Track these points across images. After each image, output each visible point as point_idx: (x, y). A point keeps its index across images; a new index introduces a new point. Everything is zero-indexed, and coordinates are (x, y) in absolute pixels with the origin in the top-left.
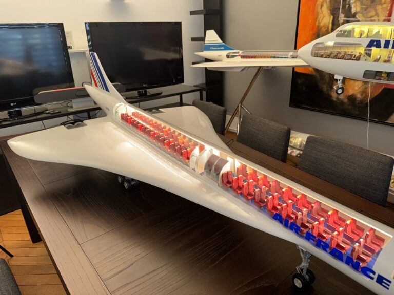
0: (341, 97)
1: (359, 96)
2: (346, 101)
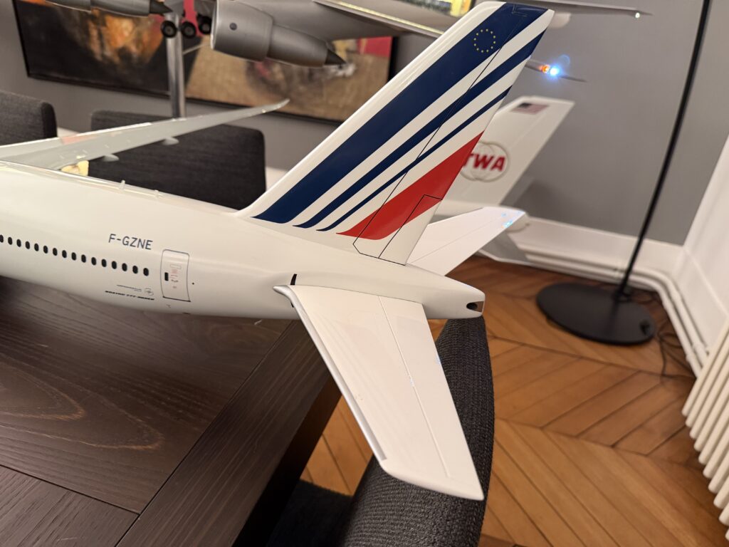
0: (108, 53)
1: (133, 49)
2: (117, 60)
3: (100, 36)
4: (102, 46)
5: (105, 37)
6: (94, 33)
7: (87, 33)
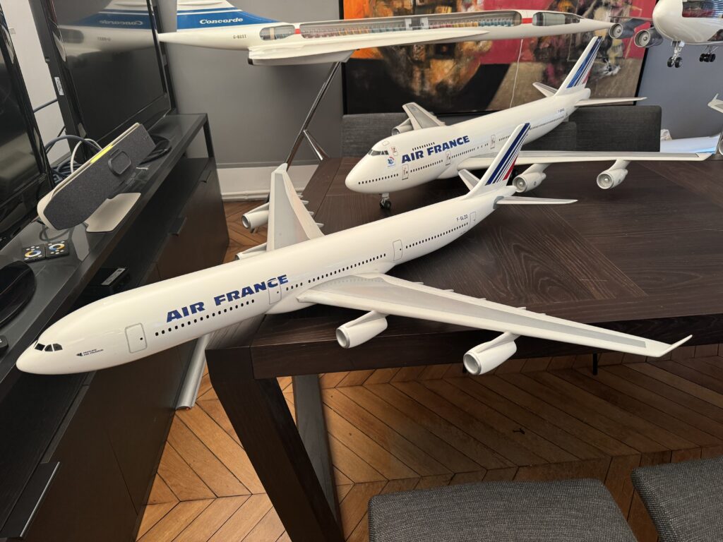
0: (427, 88)
1: (450, 82)
2: (434, 92)
3: (423, 76)
4: (423, 84)
5: (427, 76)
6: (418, 75)
7: (411, 76)
